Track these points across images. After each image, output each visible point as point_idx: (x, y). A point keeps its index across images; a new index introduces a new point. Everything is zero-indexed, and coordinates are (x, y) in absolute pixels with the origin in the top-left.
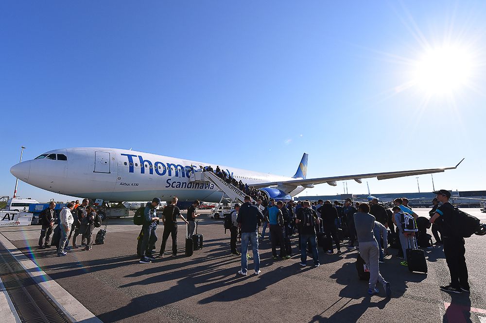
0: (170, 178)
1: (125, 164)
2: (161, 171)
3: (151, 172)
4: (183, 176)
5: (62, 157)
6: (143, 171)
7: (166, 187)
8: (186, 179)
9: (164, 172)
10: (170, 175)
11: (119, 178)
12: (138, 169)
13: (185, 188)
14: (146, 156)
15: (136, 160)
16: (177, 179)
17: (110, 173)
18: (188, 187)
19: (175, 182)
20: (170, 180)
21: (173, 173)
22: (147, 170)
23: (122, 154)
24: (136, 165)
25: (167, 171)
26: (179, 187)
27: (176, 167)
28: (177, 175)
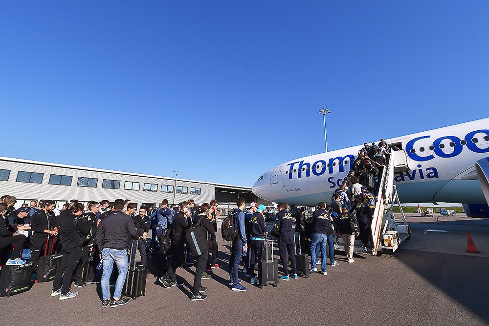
1: (287, 172)
2: (319, 171)
3: (308, 174)
6: (300, 176)
7: (331, 187)
9: (324, 170)
10: (331, 171)
11: (284, 186)
12: (295, 175)
16: (342, 175)
17: (278, 183)
19: (341, 180)
20: (333, 178)
21: (336, 168)
22: (304, 173)
23: (287, 165)
24: (295, 170)
25: (327, 168)
27: (341, 159)
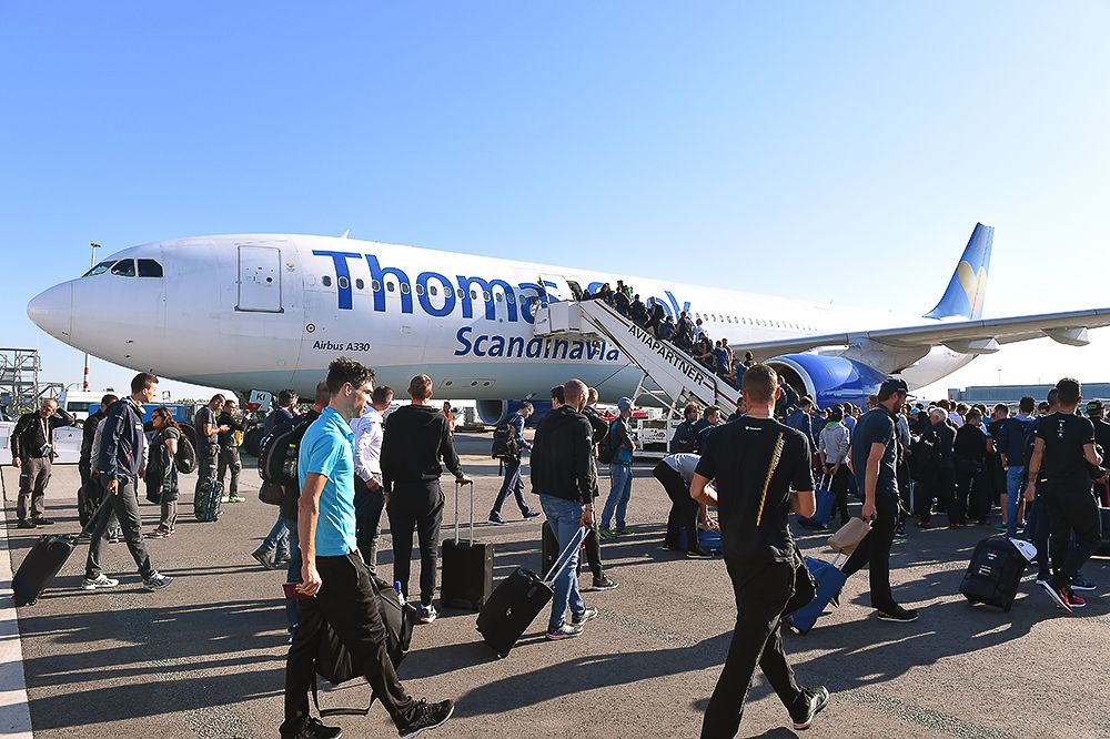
0: (467, 322)
1: (327, 281)
2: (438, 302)
3: (407, 307)
4: (513, 318)
5: (151, 269)
6: (380, 304)
7: (457, 353)
8: (520, 328)
9: (450, 304)
10: (468, 313)
11: (311, 328)
12: (363, 298)
13: (519, 355)
14: (389, 256)
15: (359, 269)
16: (492, 328)
17: (282, 311)
18: (529, 355)
19: (486, 338)
20: (469, 329)
21: (479, 306)
22: (393, 299)
23: (316, 253)
24: (360, 284)
25: (459, 300)
26: (500, 353)
27: (487, 287)
28: (490, 313)
